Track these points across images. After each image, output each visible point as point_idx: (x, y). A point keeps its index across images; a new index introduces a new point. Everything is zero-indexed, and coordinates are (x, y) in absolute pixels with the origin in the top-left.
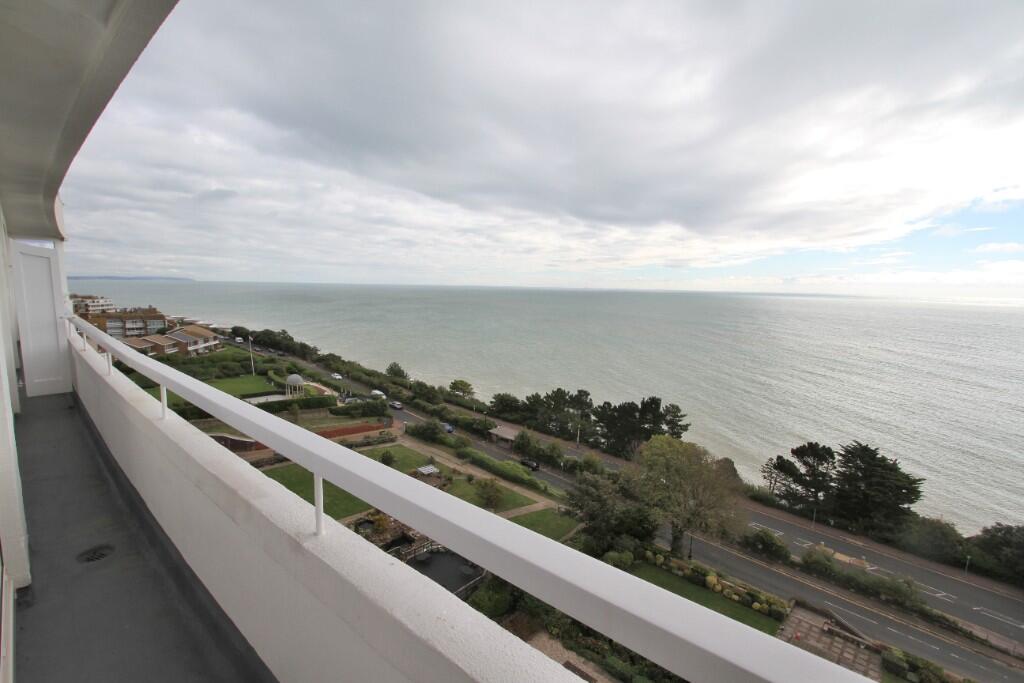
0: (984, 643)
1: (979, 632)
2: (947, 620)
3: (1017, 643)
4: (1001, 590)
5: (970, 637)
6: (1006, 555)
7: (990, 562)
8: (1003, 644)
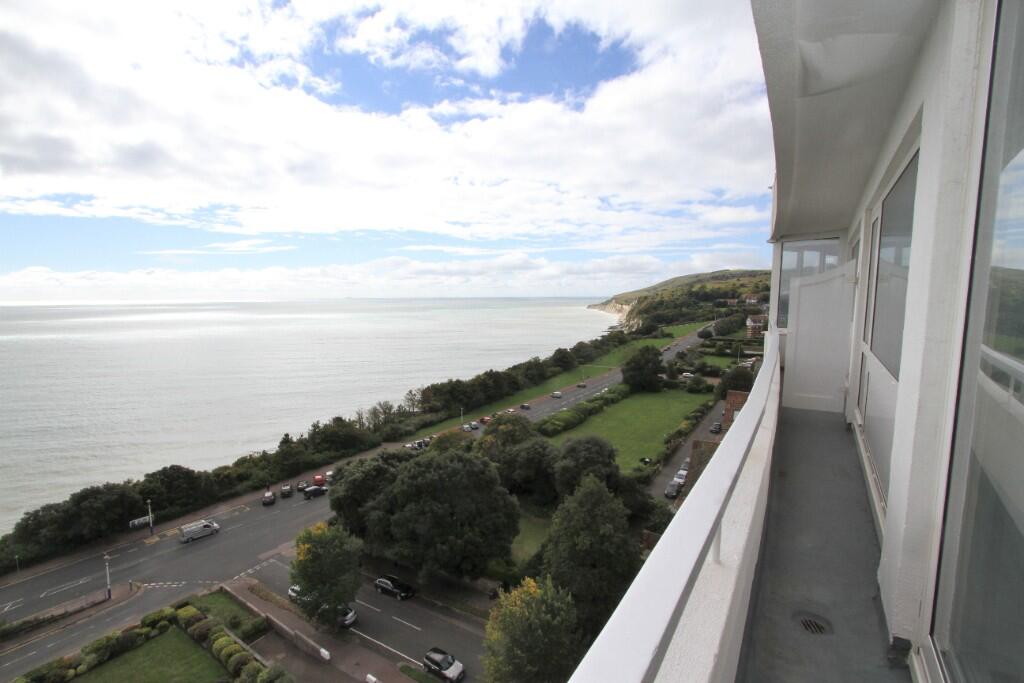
0: (64, 616)
1: (57, 611)
2: (29, 622)
3: (84, 597)
4: (52, 567)
5: (53, 620)
6: (45, 536)
7: (33, 549)
8: (77, 606)
